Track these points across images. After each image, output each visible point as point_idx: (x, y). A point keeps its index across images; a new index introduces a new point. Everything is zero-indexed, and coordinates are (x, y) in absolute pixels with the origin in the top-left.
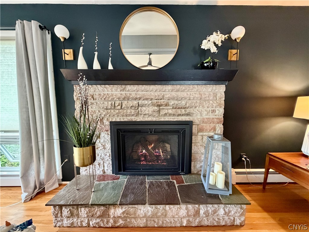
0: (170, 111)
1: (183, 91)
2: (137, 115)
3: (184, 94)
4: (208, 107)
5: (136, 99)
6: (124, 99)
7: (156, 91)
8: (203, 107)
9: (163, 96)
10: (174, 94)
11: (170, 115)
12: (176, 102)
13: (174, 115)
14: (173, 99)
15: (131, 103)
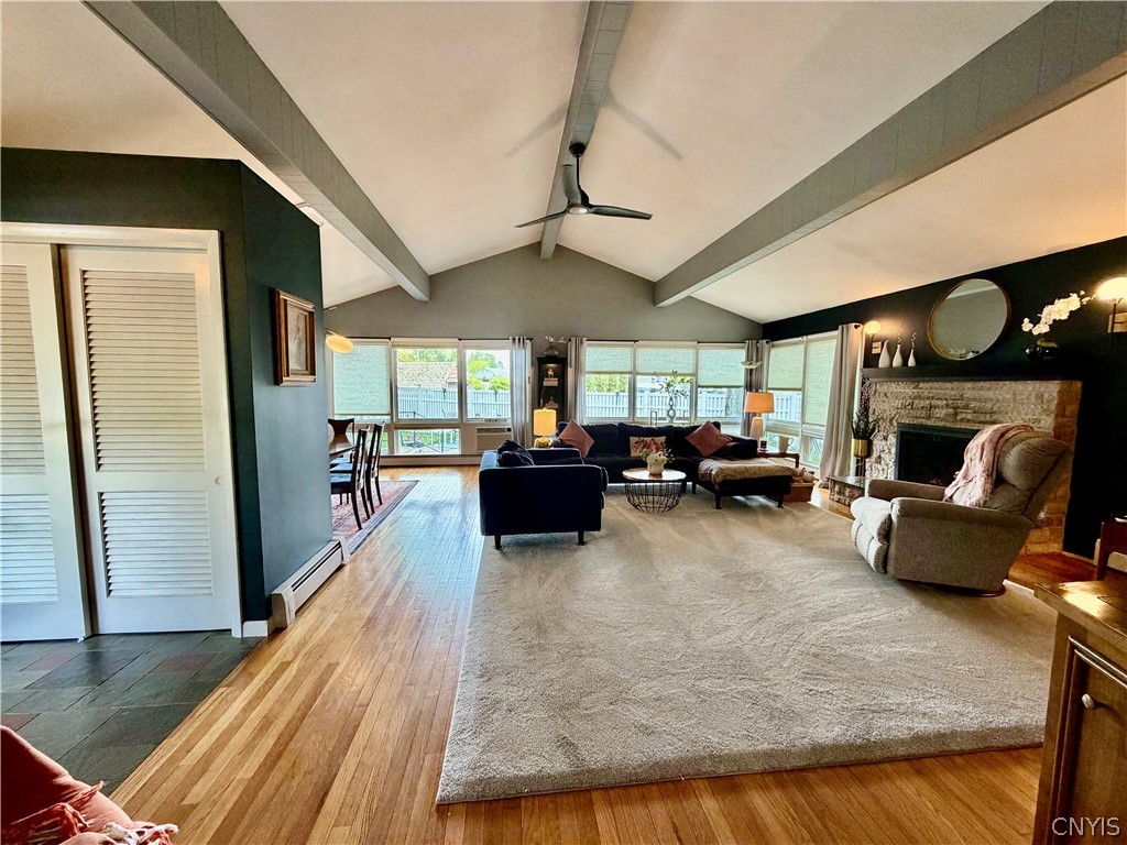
0: (969, 417)
1: (989, 389)
2: (929, 417)
3: (991, 394)
4: (1026, 414)
5: (928, 398)
6: (915, 398)
7: (952, 389)
8: (1019, 413)
9: (962, 396)
10: (975, 394)
11: (968, 421)
12: (978, 404)
13: (974, 421)
14: (974, 400)
15: (922, 403)
